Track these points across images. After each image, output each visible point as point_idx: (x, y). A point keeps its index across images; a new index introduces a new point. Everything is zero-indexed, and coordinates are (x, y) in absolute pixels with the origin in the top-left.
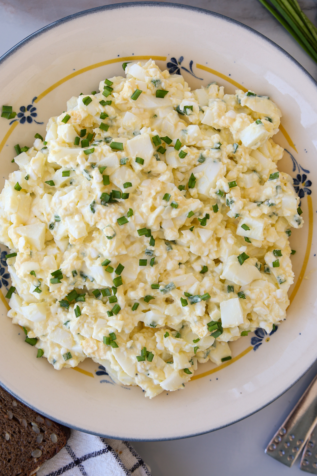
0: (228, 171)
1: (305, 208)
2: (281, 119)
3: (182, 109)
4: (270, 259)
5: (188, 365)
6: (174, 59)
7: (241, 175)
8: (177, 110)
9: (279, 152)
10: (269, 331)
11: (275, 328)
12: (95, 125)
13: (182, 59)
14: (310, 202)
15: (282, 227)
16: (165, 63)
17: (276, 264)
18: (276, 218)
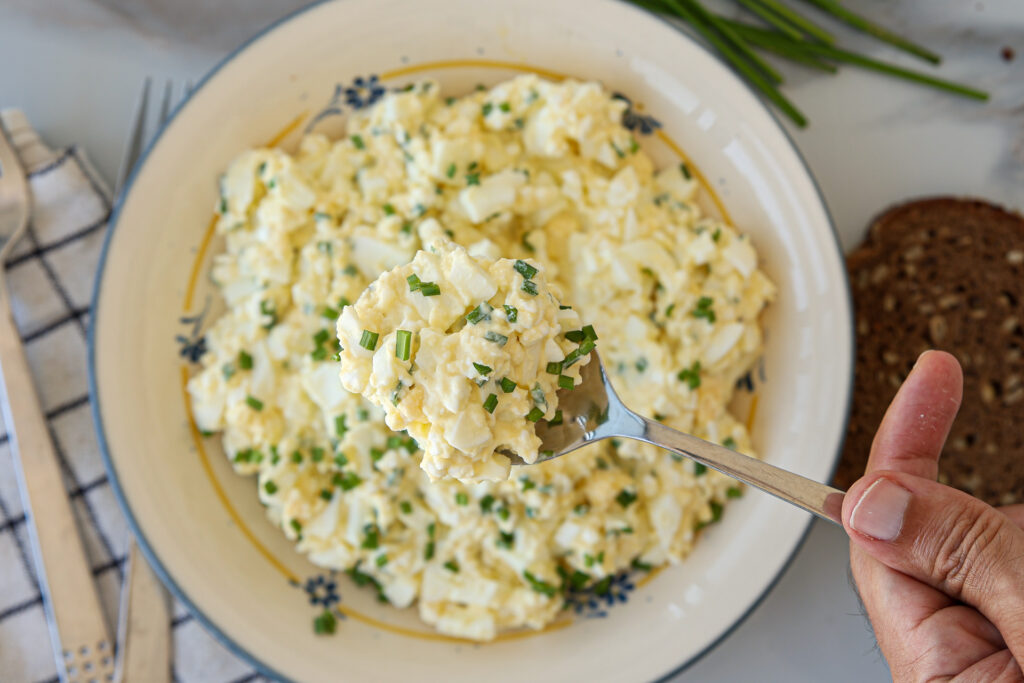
0: (363, 223)
1: (402, 82)
2: (257, 147)
3: (267, 320)
4: (497, 120)
5: (706, 237)
6: (184, 352)
7: (368, 198)
8: (268, 328)
9: (313, 144)
10: (621, 106)
11: (618, 96)
12: (314, 473)
13: (180, 339)
14: (391, 75)
15: (443, 115)
16: (191, 367)
17: (506, 108)
18: (429, 128)
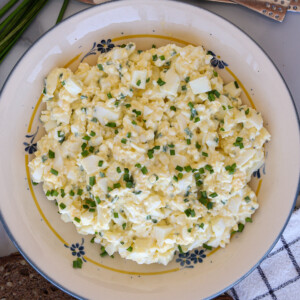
0: (101, 101)
1: (121, 42)
2: (60, 67)
3: (60, 139)
4: (159, 63)
5: (243, 112)
6: (26, 149)
7: (103, 91)
8: (61, 142)
9: (83, 66)
10: (211, 57)
11: (210, 53)
12: (80, 199)
13: (25, 144)
14: (116, 39)
15: (136, 57)
16: (30, 156)
17: (163, 58)
18: (130, 63)
